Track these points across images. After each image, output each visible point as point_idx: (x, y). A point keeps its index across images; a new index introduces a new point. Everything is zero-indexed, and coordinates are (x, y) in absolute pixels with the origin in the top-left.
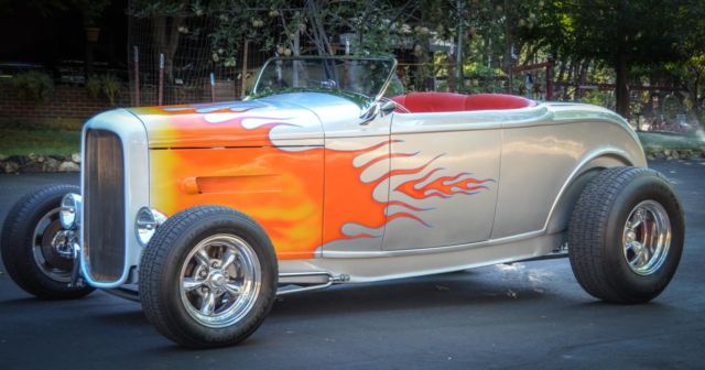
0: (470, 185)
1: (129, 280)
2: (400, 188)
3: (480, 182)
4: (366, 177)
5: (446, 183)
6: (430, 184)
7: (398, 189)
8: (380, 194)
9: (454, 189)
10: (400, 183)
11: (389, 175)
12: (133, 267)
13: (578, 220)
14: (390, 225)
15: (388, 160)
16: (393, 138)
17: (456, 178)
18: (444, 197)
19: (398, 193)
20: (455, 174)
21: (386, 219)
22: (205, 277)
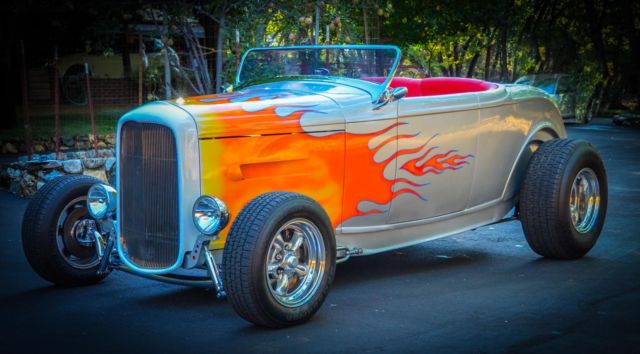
0: (456, 161)
1: (184, 265)
2: (404, 167)
3: (463, 158)
4: (379, 158)
5: (439, 160)
6: (427, 162)
7: (403, 168)
8: (389, 173)
9: (445, 165)
10: (404, 163)
11: (396, 155)
12: (187, 253)
13: (532, 188)
14: (395, 201)
15: (395, 141)
16: (399, 120)
17: (446, 155)
18: (437, 173)
19: (404, 171)
20: (445, 152)
21: (393, 195)
22: (280, 261)
